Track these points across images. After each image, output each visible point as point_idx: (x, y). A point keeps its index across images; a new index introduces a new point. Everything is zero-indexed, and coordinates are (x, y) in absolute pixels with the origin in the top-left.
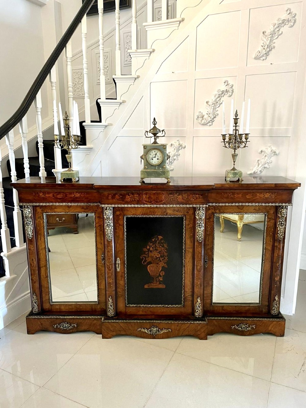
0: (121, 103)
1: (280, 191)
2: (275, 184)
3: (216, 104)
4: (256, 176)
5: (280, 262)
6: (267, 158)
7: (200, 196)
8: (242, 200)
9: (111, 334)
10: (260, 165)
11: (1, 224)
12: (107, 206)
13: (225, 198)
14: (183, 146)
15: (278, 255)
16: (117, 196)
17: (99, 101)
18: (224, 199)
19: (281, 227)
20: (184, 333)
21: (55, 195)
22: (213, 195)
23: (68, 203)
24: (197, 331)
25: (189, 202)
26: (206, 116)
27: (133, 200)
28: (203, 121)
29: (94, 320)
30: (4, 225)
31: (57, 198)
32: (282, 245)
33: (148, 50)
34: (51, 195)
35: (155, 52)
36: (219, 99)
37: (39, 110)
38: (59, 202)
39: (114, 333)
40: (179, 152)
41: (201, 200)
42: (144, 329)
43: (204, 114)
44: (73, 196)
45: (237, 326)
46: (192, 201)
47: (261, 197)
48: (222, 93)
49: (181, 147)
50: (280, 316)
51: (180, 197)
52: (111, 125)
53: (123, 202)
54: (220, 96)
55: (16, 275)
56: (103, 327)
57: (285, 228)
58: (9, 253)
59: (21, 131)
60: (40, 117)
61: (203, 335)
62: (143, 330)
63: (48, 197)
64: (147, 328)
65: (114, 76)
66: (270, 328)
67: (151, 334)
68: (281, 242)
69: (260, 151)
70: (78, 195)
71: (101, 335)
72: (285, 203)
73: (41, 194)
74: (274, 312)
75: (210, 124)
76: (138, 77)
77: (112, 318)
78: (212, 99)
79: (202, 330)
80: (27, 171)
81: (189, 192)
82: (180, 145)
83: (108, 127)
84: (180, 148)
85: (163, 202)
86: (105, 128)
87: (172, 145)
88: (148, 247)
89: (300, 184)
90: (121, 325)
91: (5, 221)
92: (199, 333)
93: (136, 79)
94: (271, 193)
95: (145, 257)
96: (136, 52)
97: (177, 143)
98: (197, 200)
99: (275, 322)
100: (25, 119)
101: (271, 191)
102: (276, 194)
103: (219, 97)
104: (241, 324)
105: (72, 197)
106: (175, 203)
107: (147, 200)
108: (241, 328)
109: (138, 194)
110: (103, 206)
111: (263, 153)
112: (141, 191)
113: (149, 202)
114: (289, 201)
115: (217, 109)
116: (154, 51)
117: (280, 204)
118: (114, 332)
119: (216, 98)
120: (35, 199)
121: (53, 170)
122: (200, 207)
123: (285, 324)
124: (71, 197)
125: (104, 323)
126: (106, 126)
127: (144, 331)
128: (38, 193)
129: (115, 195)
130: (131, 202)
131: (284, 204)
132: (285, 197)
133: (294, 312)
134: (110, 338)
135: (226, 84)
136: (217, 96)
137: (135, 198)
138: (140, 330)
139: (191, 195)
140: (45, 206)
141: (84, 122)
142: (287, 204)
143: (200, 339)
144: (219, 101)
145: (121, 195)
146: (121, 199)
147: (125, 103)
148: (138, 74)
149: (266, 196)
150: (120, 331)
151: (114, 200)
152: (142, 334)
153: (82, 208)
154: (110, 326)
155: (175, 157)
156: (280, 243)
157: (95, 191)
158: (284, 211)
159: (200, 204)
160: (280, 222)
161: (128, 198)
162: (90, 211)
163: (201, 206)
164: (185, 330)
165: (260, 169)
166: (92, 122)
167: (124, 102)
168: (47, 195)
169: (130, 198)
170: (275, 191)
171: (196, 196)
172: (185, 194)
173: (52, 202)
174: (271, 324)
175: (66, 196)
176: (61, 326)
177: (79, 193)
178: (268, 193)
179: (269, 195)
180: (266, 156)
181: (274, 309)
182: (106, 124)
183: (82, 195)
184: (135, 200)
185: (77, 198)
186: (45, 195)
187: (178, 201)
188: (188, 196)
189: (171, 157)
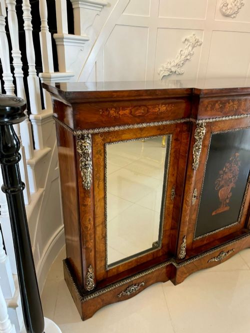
9: (184, 277)
14: (200, 42)
16: (217, 104)
21: (133, 110)
23: (150, 122)
27: (231, 110)
31: (135, 116)
34: (127, 111)
38: (138, 123)
39: (187, 274)
40: (194, 50)
42: (214, 258)
44: (156, 111)
56: (178, 273)
62: (213, 260)
63: (122, 115)
64: (217, 256)
67: (218, 261)
70: (163, 108)
75: (235, 15)
82: (197, 41)
83: (105, 8)
84: (196, 45)
87: (185, 40)
88: (224, 169)
90: (195, 263)
95: (219, 181)
97: (193, 39)
105: (156, 112)
107: (245, 108)
109: (238, 100)
110: (199, 122)
112: (242, 97)
113: (246, 111)
120: (102, 121)
125: (179, 269)
126: (103, 6)
128: (107, 110)
130: (229, 113)
134: (182, 282)
137: (234, 107)
140: (109, 132)
145: (221, 103)
146: (220, 109)
150: (193, 270)
151: (213, 112)
152: (212, 264)
153: (158, 130)
155: (189, 57)
162: (167, 133)
168: (121, 112)
169: (229, 107)
173: (128, 124)
175: (148, 112)
176: (127, 292)
177: (165, 104)
183: (168, 109)
184: (233, 110)
185: (161, 113)
186: (118, 113)
189: (183, 57)
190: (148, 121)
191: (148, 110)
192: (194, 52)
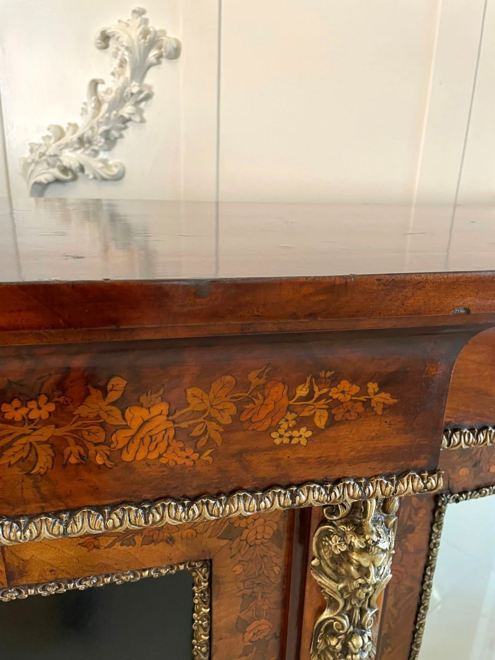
7: (372, 387)
14: (168, 43)
40: (149, 80)
49: (154, 53)
82: (152, 40)
84: (151, 58)
87: (105, 38)
98: (343, 431)
155: (127, 110)
159: (363, 470)
171: (335, 394)
187: (129, 466)
188: (240, 405)
189: (105, 107)
192: (150, 87)
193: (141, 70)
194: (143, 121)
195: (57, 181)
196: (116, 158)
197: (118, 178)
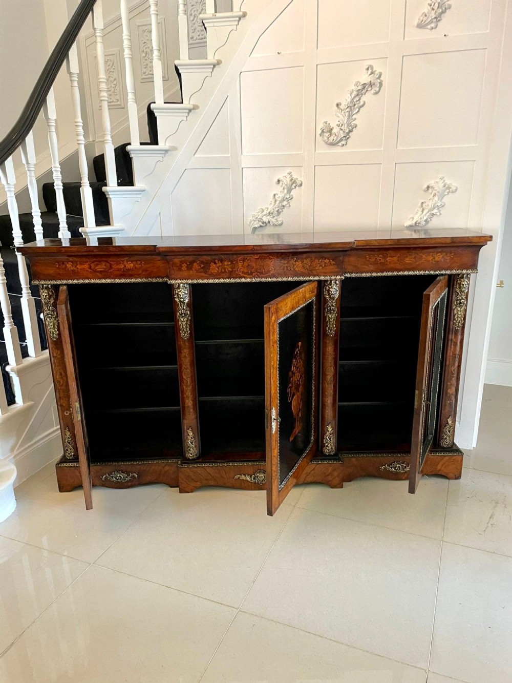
0: (190, 111)
1: (459, 250)
2: (452, 238)
3: (354, 107)
4: (419, 228)
5: (456, 364)
6: (436, 198)
7: (331, 261)
8: (398, 266)
9: (193, 485)
10: (425, 211)
11: (3, 319)
12: (179, 281)
13: (371, 264)
14: (298, 182)
15: (454, 354)
16: (195, 264)
17: (152, 106)
18: (370, 266)
19: (459, 309)
20: (307, 479)
21: (92, 265)
22: (352, 259)
23: (114, 279)
24: (328, 475)
25: (314, 271)
26: (335, 130)
27: (221, 271)
28: (331, 138)
29: (165, 465)
30: (8, 321)
31: (95, 271)
32: (459, 337)
33: (234, 14)
34: (86, 266)
35: (247, 17)
36: (357, 99)
37: (53, 123)
38: (100, 278)
39: (198, 484)
40: (292, 193)
41: (331, 267)
42: (245, 475)
43: (332, 125)
44: (122, 267)
45: (389, 466)
46: (318, 271)
47: (429, 261)
48: (364, 88)
49: (294, 185)
50: (454, 448)
51: (299, 263)
52: (174, 149)
53: (207, 275)
54: (360, 93)
55: (33, 402)
56: (180, 474)
57: (466, 310)
58: (20, 366)
59: (24, 161)
60: (54, 135)
61: (337, 481)
62: (243, 477)
63: (81, 269)
64: (250, 473)
65: (177, 62)
66: (439, 467)
67: (256, 483)
68: (459, 333)
69: (426, 186)
70: (130, 265)
71: (178, 488)
72: (467, 269)
73: (69, 265)
74: (445, 443)
75: (343, 142)
76: (219, 63)
77: (194, 461)
78: (345, 100)
79: (336, 474)
80: (38, 230)
81: (313, 255)
82: (293, 181)
83: (169, 152)
84: (293, 187)
85: (272, 273)
86: (165, 154)
87: (279, 181)
89: (491, 237)
90: (208, 470)
91: (9, 314)
92: (330, 478)
93: (214, 66)
94: (445, 254)
96: (214, 17)
97: (288, 179)
98: (327, 267)
99: (447, 458)
100: (29, 139)
101: (445, 249)
102: (452, 254)
103: (358, 95)
104: (394, 462)
105: (121, 269)
106: (291, 274)
107: (245, 271)
108: (395, 469)
109: (230, 260)
110: (173, 282)
111: (430, 190)
112: (235, 256)
113: (249, 275)
114: (473, 266)
115: (354, 117)
116: (244, 15)
117: (459, 272)
118: (197, 481)
119: (353, 96)
120: (59, 274)
121: (80, 230)
122: (331, 280)
123: (462, 460)
124: (119, 270)
125: (182, 469)
126: (167, 151)
127: (244, 479)
128: (63, 264)
129: (192, 263)
130: (219, 275)
131: (464, 272)
132: (466, 259)
133: (474, 445)
134: (192, 492)
135: (370, 71)
136: (355, 93)
137: (225, 269)
138: (239, 478)
139: (317, 260)
141: (130, 144)
142: (469, 272)
143: (332, 488)
144: (358, 102)
145: (202, 262)
146: (202, 270)
147: (197, 111)
148: (217, 57)
149: (437, 259)
150: (207, 480)
151: (191, 272)
152: (243, 484)
154: (191, 474)
155: (285, 203)
156: (456, 334)
157: (159, 258)
158: (465, 282)
159: (330, 274)
160: (458, 300)
161: (214, 268)
163: (333, 278)
164: (308, 474)
165: (425, 218)
166: (142, 144)
167: (195, 107)
168: (79, 267)
169: (217, 268)
170: (453, 249)
171: (325, 261)
172: (306, 258)
173: (88, 278)
174: (441, 460)
175: (111, 267)
176: (112, 477)
177: (132, 262)
178: (440, 254)
179: (442, 256)
180: (435, 195)
181: (446, 438)
182: (167, 147)
183: (137, 266)
184: (225, 271)
185: (128, 270)
186: (75, 267)
187: (296, 271)
188: (311, 262)
189: (277, 202)
190: (112, 277)
191: (110, 266)
192: (292, 195)
193: (289, 190)
194: (290, 206)
195: (261, 226)
196: (280, 219)
197: (281, 225)
